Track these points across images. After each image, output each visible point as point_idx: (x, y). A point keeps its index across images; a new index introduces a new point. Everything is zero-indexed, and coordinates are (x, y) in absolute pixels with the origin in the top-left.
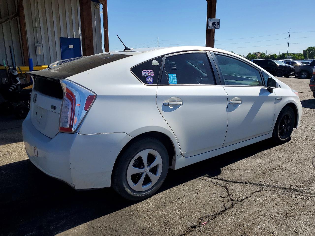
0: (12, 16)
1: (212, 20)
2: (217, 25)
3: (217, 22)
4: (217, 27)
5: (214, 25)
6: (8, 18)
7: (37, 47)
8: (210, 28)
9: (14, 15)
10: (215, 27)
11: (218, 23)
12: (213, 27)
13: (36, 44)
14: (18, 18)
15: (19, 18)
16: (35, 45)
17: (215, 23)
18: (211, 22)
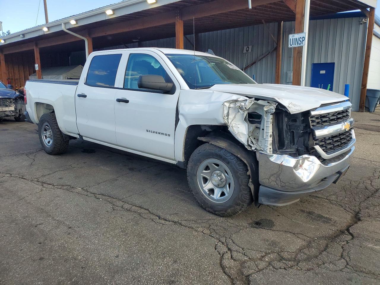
13: (288, 72)
17: (300, 39)
18: (294, 38)
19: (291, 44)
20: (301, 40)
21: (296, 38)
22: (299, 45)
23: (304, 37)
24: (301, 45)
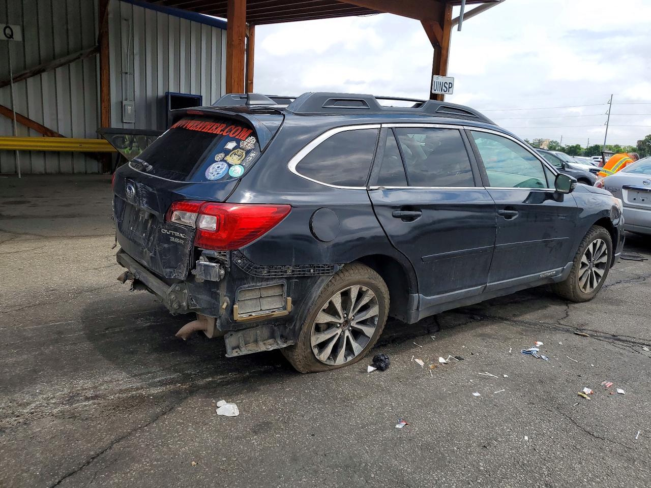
0: (89, 50)
1: (439, 79)
2: (449, 88)
3: (450, 83)
4: (449, 92)
5: (444, 88)
6: (81, 54)
7: (126, 107)
8: (437, 91)
9: (92, 49)
10: (444, 91)
11: (450, 85)
13: (124, 102)
14: (98, 55)
15: (100, 56)
16: (122, 102)
17: (446, 84)
18: (438, 82)
19: (435, 89)
21: (441, 83)
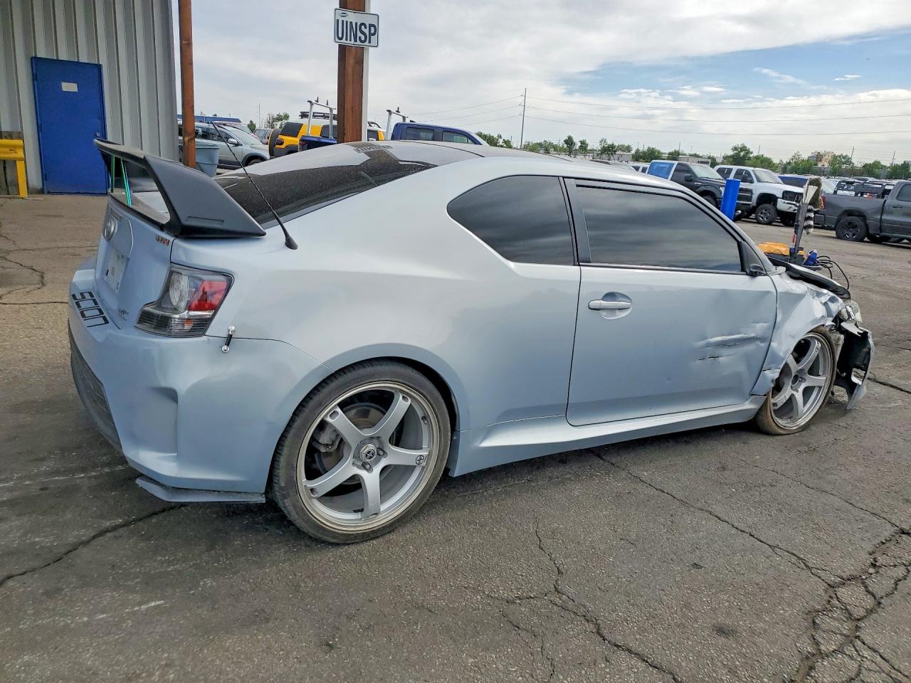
1: (352, 17)
2: (371, 34)
3: (371, 26)
4: (370, 42)
5: (359, 34)
8: (344, 41)
10: (361, 41)
11: (372, 29)
12: (356, 41)
17: (363, 27)
18: (347, 22)
19: (340, 36)
20: (367, 31)
21: (351, 23)
22: (358, 43)
23: (374, 26)
24: (367, 43)
